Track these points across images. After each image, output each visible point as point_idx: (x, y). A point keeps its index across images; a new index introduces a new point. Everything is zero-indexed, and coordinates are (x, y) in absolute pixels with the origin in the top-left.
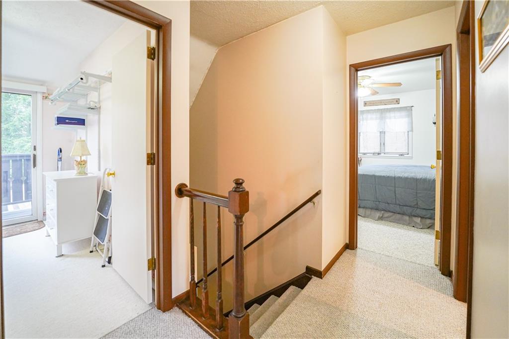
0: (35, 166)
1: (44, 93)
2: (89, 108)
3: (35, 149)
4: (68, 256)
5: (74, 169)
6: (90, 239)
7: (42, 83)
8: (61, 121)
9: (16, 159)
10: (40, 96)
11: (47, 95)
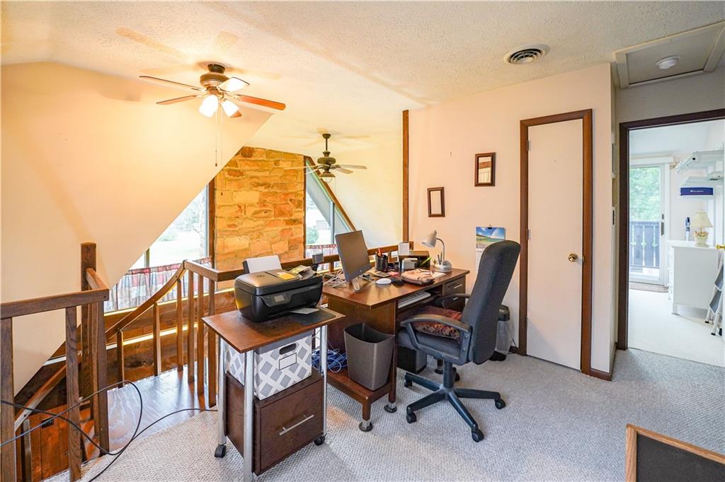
0: (662, 233)
1: (670, 163)
2: (711, 179)
3: (663, 218)
4: (682, 317)
5: (694, 240)
6: (706, 311)
7: (669, 154)
8: (685, 191)
9: (648, 225)
10: (667, 166)
11: (674, 164)
